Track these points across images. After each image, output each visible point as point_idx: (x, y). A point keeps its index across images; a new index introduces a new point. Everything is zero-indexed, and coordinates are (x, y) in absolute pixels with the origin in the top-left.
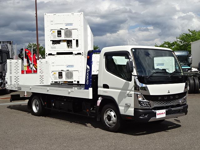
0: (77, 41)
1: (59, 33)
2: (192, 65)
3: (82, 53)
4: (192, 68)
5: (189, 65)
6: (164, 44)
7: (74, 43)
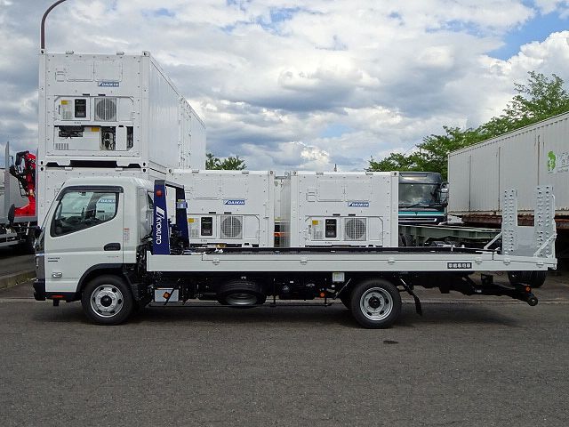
0: (130, 130)
1: (80, 107)
2: (449, 209)
3: (142, 165)
4: (449, 217)
5: (441, 209)
6: (390, 159)
7: (121, 135)
